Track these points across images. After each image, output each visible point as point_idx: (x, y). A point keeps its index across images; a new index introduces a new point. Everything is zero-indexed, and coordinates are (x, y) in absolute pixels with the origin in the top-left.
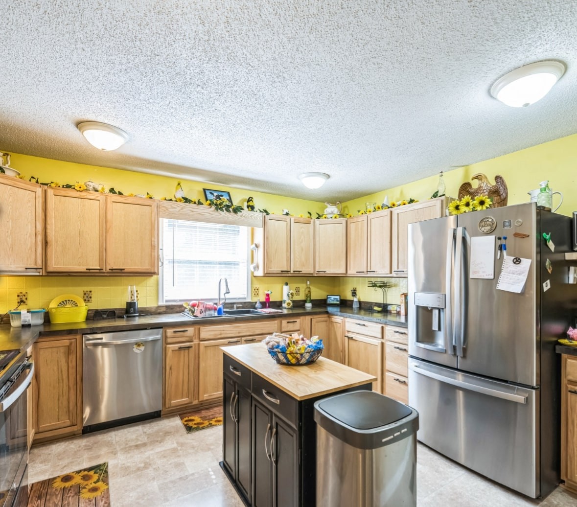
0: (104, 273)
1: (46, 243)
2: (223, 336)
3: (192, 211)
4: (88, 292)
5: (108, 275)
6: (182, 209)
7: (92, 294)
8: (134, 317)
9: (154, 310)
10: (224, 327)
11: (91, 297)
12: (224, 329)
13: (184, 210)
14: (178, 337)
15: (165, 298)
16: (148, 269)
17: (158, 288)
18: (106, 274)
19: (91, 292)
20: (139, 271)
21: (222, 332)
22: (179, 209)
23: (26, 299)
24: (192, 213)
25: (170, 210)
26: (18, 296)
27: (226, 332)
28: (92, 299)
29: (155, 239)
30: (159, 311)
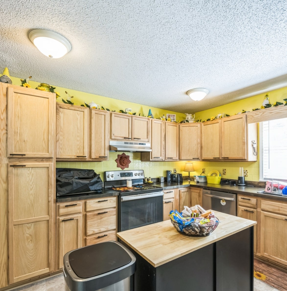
0: (221, 160)
1: (201, 147)
2: (281, 212)
3: (271, 113)
4: (224, 170)
5: (223, 161)
6: (263, 113)
7: (226, 171)
8: (242, 186)
9: (257, 184)
10: (282, 205)
11: (225, 172)
12: (282, 207)
13: (265, 113)
14: (245, 203)
15: (264, 177)
16: (241, 157)
17: (259, 169)
18: (222, 161)
19: (225, 169)
20: (237, 158)
21: (280, 209)
22: (261, 113)
23: (205, 171)
24: (272, 114)
25: (254, 117)
26: (203, 170)
27: (284, 209)
28: (226, 173)
29: (245, 138)
30: (260, 185)
